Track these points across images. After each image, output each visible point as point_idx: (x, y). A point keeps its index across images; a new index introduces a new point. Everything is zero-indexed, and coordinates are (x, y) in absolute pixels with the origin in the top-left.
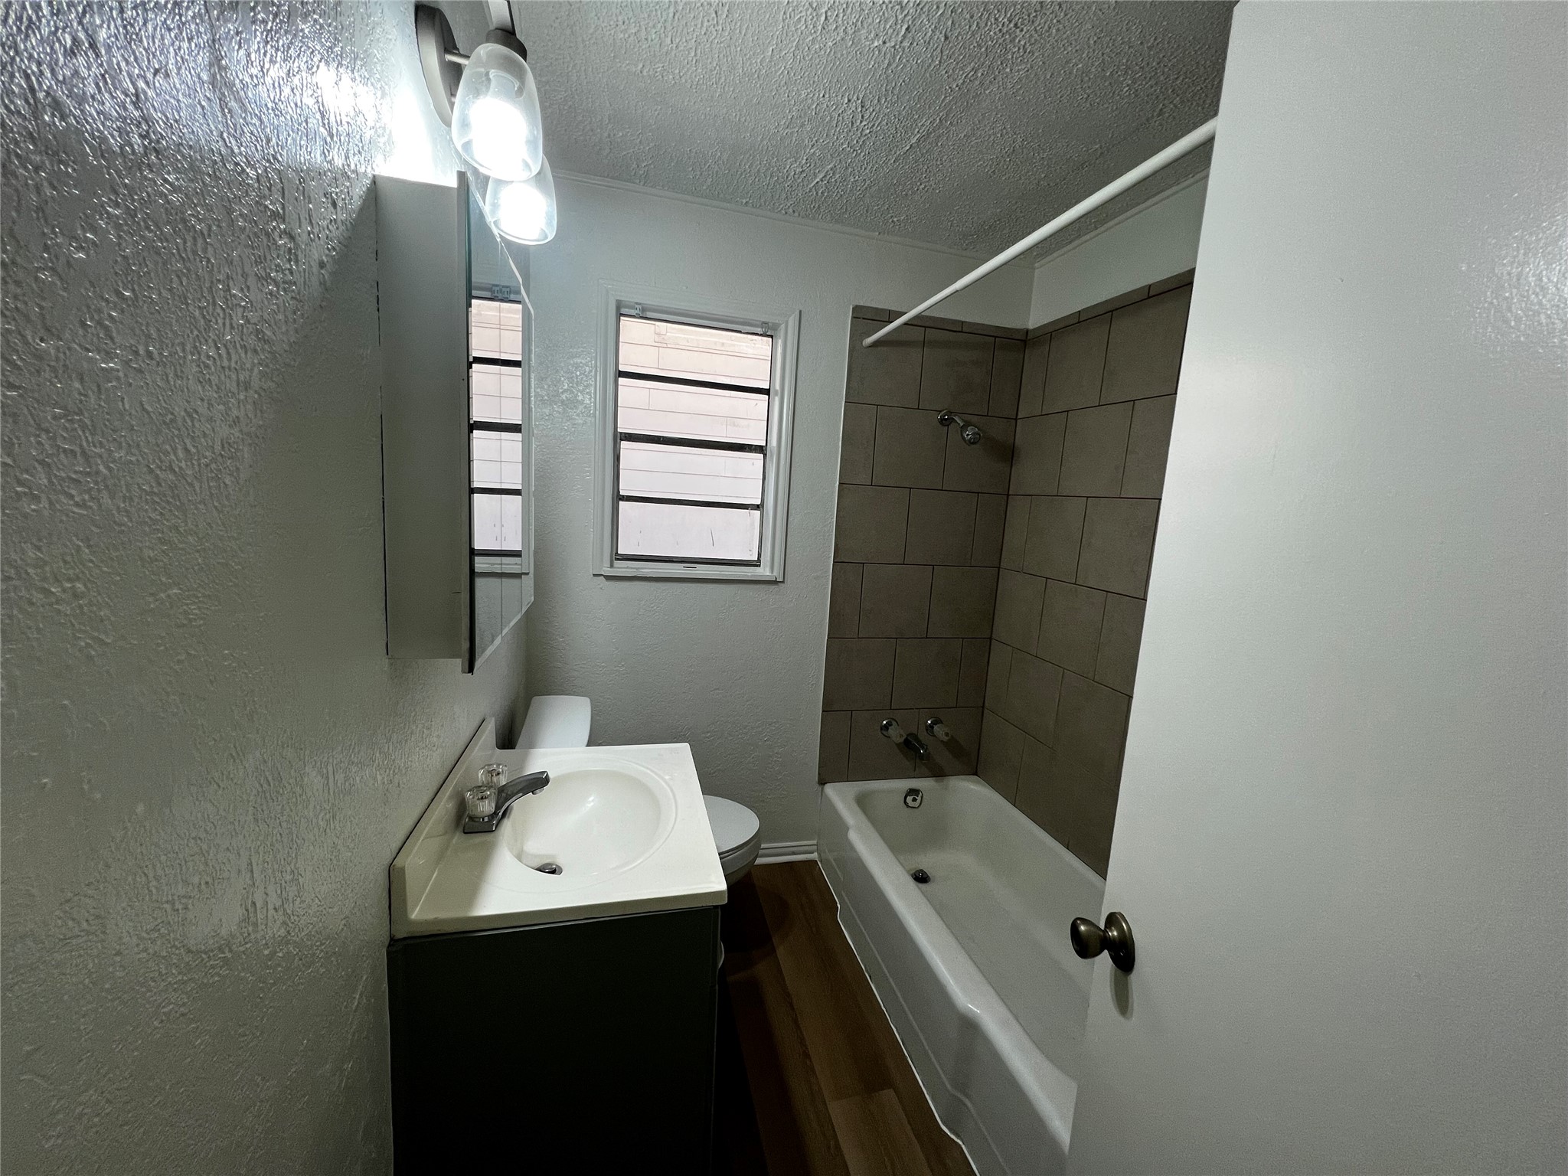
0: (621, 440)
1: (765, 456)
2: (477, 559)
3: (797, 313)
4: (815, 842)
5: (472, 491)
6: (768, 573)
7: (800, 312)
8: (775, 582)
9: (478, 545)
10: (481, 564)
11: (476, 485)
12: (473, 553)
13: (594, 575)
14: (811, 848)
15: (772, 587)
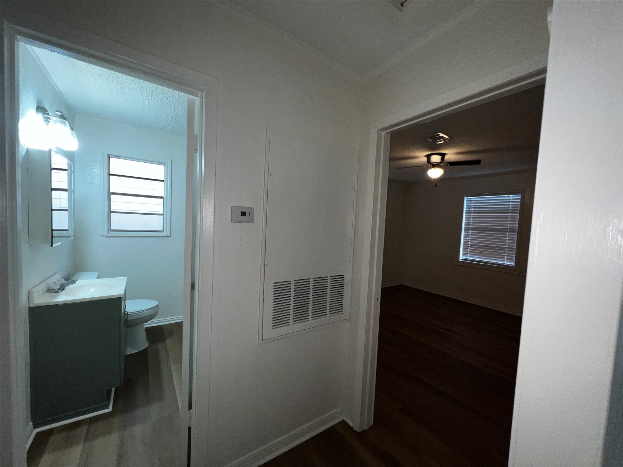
0: (111, 194)
1: (163, 199)
2: (54, 232)
3: (171, 160)
4: (183, 316)
5: (52, 210)
6: (165, 234)
7: (172, 160)
8: (168, 236)
9: (54, 228)
10: (55, 233)
11: (53, 208)
12: (52, 230)
13: (101, 236)
14: (181, 318)
15: (167, 238)
